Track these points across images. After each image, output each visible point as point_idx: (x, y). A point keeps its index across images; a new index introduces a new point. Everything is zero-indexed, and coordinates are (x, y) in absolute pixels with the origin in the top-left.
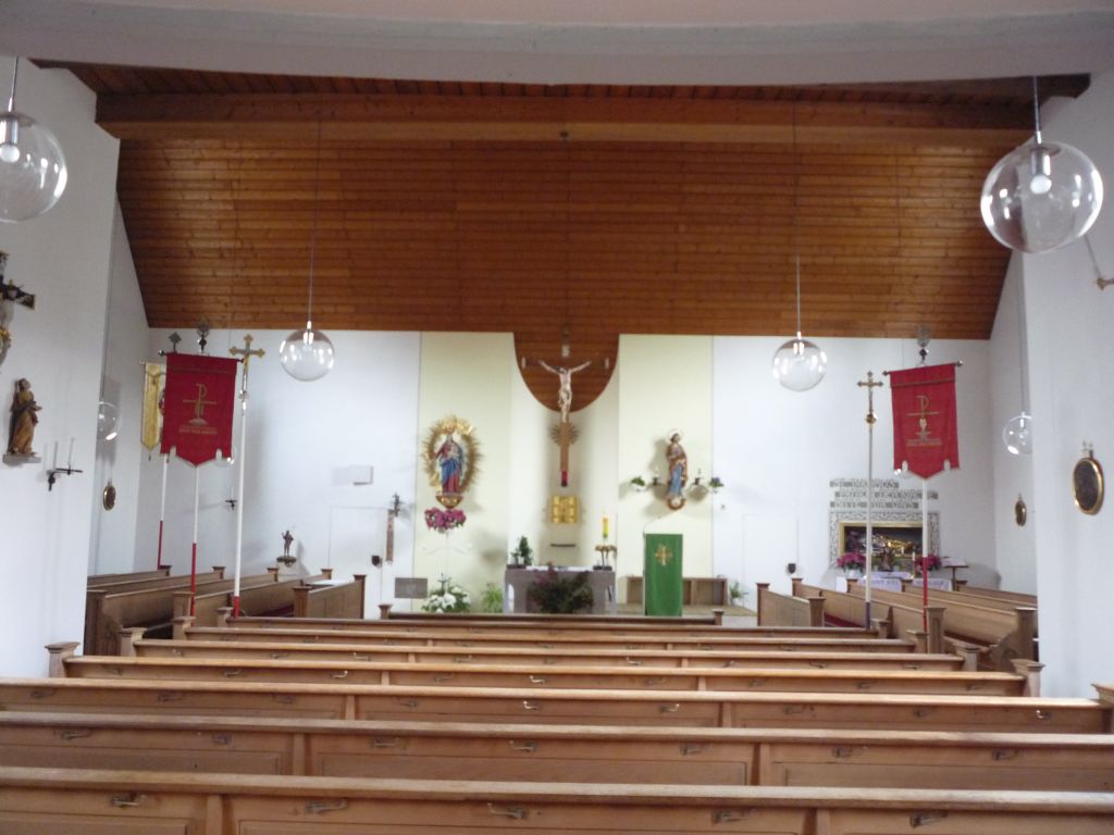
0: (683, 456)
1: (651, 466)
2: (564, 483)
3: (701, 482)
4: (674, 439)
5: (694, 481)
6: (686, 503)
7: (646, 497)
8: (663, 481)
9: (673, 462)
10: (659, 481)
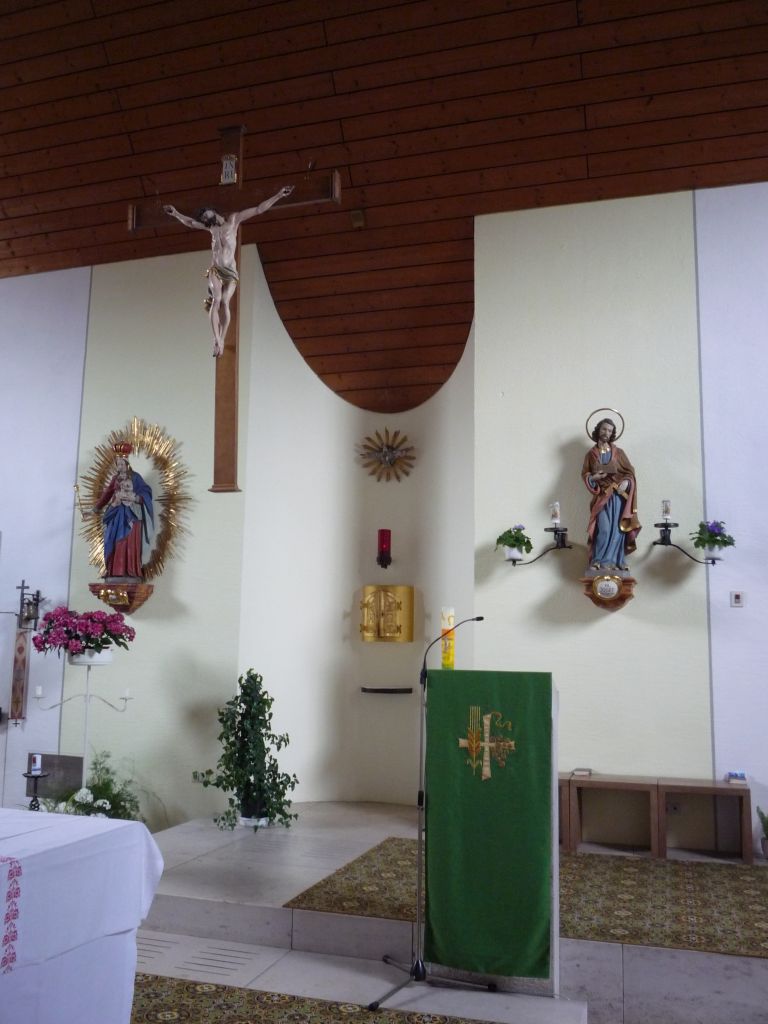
0: (626, 471)
1: (548, 504)
2: (384, 559)
3: (675, 536)
4: (603, 433)
5: (656, 535)
6: (635, 590)
7: (537, 580)
8: (579, 536)
9: (599, 487)
10: (570, 538)
